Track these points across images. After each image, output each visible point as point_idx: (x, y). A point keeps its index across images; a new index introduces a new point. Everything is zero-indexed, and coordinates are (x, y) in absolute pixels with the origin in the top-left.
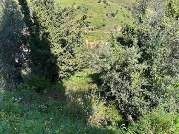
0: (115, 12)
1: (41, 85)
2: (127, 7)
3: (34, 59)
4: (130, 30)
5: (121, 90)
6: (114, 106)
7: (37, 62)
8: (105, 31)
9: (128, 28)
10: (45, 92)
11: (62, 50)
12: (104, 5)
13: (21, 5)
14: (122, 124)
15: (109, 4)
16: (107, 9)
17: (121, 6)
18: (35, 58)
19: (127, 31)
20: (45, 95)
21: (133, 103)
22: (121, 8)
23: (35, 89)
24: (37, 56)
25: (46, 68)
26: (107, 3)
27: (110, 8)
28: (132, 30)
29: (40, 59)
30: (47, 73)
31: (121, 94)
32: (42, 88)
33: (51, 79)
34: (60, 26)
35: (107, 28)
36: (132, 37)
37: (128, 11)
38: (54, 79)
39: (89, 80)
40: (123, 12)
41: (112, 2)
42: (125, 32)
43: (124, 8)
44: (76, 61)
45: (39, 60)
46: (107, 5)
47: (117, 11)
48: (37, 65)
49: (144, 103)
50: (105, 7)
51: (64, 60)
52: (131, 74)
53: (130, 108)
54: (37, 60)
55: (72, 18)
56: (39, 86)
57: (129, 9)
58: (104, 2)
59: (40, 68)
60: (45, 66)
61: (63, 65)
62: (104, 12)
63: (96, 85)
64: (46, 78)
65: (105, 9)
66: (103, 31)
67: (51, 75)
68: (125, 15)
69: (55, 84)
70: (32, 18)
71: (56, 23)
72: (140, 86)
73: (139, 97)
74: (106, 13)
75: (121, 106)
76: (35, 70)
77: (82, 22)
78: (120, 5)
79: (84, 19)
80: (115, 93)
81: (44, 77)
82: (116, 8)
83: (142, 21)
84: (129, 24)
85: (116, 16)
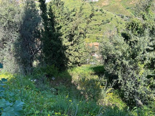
0: (109, 19)
1: (51, 72)
2: (121, 15)
3: (46, 49)
4: (135, 25)
5: (127, 78)
6: (117, 94)
7: (49, 52)
8: (100, 35)
9: (133, 23)
10: (53, 79)
11: (69, 43)
12: (101, 13)
13: (40, 2)
14: (134, 107)
15: (104, 12)
16: (103, 16)
17: (116, 14)
18: (48, 49)
19: (132, 27)
20: (53, 82)
21: (139, 91)
22: (115, 16)
23: (46, 75)
24: (49, 47)
25: (55, 58)
26: (103, 11)
27: (106, 15)
28: (137, 26)
29: (51, 49)
30: (56, 63)
31: (127, 81)
32: (51, 75)
33: (59, 68)
34: (68, 25)
35: (102, 32)
36: (136, 32)
37: (121, 18)
38: (61, 69)
39: (91, 71)
40: (117, 19)
41: (108, 11)
42: (129, 27)
43: (118, 16)
44: (82, 53)
45: (50, 51)
46: (103, 13)
47: (112, 18)
48: (49, 55)
49: (151, 91)
50: (101, 15)
51: (71, 52)
52: (138, 63)
53: (135, 96)
54: (49, 50)
55: (81, 16)
56: (49, 73)
57: (122, 17)
58: (101, 11)
59: (50, 58)
60: (54, 56)
61: (70, 56)
62: (100, 18)
63: (97, 76)
64: (55, 67)
65: (101, 16)
66: (99, 35)
67: (59, 65)
68: (119, 22)
69: (61, 73)
70: (48, 14)
71: (65, 22)
72: (146, 75)
73: (145, 86)
74: (102, 20)
75: (126, 94)
76: (46, 59)
77: (89, 19)
78: (114, 14)
79: (91, 17)
80: (121, 81)
81: (54, 65)
82: (110, 16)
83: (146, 19)
84: (134, 20)
85: (110, 22)
